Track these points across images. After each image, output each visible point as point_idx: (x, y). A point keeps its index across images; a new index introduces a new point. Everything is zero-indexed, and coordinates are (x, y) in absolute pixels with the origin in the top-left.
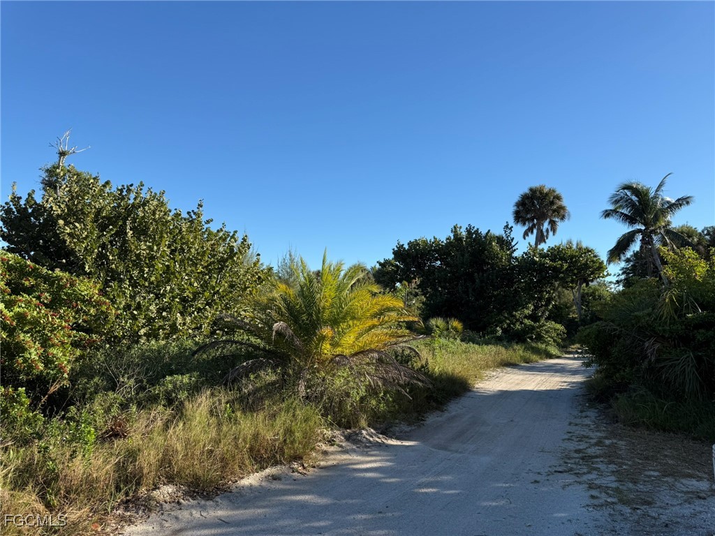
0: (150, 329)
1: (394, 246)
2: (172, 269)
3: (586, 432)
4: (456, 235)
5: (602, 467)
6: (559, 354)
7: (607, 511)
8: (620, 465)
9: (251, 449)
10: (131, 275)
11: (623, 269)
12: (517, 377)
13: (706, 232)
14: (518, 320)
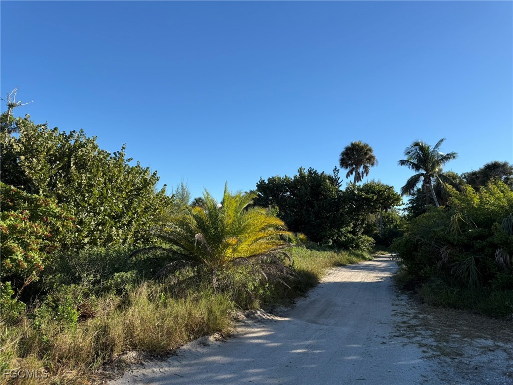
0: (91, 239)
1: (258, 181)
2: (105, 194)
3: (405, 310)
4: (301, 174)
5: (423, 332)
6: (371, 258)
7: (437, 360)
8: (435, 331)
9: (186, 325)
10: (75, 198)
11: (410, 200)
12: (347, 273)
13: (463, 176)
14: (343, 234)
